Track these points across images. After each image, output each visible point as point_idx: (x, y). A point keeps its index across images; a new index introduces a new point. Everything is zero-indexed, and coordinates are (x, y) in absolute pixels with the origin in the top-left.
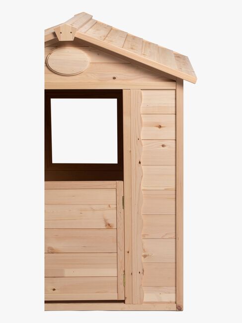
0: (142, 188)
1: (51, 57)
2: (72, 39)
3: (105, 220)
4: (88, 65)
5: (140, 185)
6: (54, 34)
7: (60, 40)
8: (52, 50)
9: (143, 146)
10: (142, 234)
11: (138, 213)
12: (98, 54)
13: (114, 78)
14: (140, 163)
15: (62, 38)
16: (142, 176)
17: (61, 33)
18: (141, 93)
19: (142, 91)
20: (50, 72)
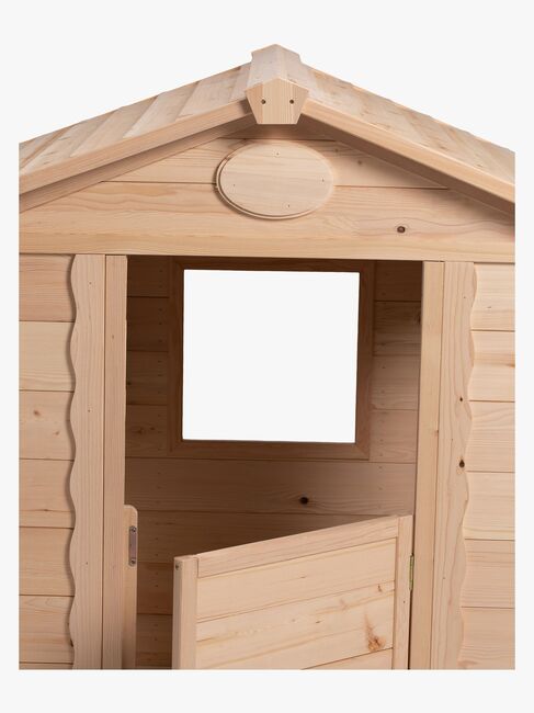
0: (465, 533)
1: (229, 167)
2: (293, 120)
3: (369, 629)
4: (331, 190)
5: (461, 524)
6: (245, 104)
7: (259, 122)
8: (233, 148)
9: (474, 419)
10: (460, 659)
11: (450, 603)
12: (360, 163)
13: (401, 230)
14: (462, 464)
15: (265, 117)
16: (467, 501)
17: (264, 102)
18: (474, 273)
19: (477, 266)
20: (225, 209)
